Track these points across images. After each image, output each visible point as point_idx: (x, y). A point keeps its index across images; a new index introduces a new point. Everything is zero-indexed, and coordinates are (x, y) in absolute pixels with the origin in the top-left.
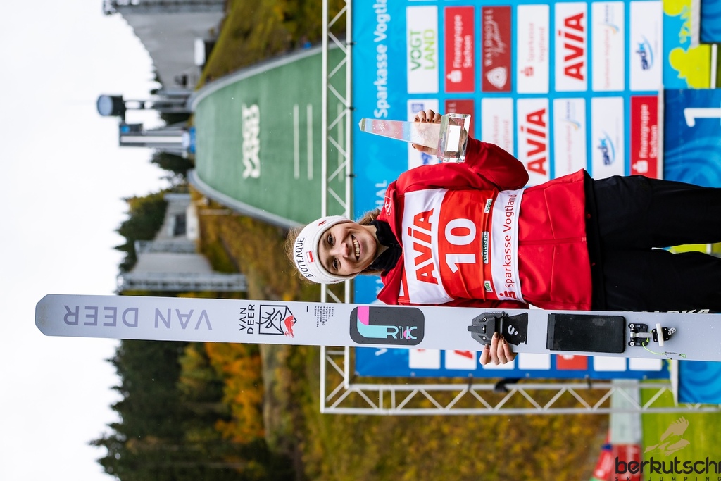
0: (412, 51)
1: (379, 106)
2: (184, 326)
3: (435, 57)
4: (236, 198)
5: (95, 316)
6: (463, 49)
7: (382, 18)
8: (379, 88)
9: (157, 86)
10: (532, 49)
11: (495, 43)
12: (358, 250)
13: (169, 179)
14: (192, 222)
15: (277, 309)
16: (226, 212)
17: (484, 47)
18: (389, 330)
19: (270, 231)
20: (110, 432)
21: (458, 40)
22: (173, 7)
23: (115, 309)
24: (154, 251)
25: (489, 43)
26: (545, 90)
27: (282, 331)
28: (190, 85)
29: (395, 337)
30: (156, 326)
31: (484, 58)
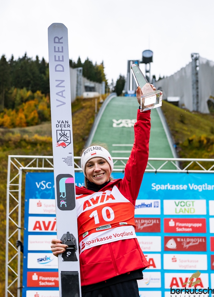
0: (184, 202)
1: (157, 186)
2: (57, 94)
3: (181, 213)
4: (103, 116)
5: (59, 51)
6: (185, 227)
7: (200, 187)
8: (166, 186)
9: (157, 79)
10: (185, 261)
11: (188, 243)
12: (98, 176)
13: (112, 84)
14: (91, 95)
15: (69, 138)
16: (96, 111)
17: (186, 238)
18: (64, 193)
19: (87, 132)
21: (190, 225)
22: (195, 86)
23: (63, 61)
24: (78, 76)
25: (188, 240)
26: (165, 268)
27: (59, 141)
29: (60, 196)
30: (56, 81)
31: (181, 238)
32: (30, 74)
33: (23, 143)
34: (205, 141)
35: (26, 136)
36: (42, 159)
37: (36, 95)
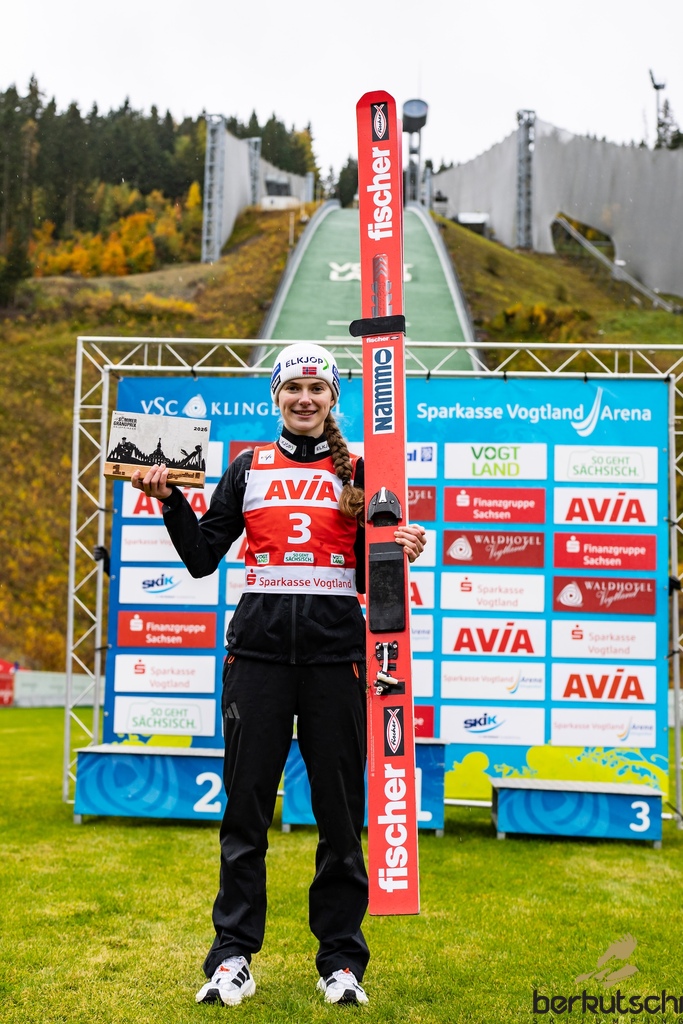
0: (494, 449)
1: (430, 409)
3: (486, 476)
4: (306, 252)
6: (495, 509)
7: (534, 413)
8: (452, 410)
9: (436, 168)
10: (492, 591)
11: (502, 547)
13: (330, 178)
14: (281, 203)
16: (291, 242)
17: (496, 534)
19: (270, 290)
20: (45, 101)
21: (506, 504)
22: (524, 190)
24: (251, 158)
25: (501, 540)
26: (444, 605)
28: (436, 205)
31: (483, 534)
32: (136, 149)
33: (119, 314)
34: (543, 319)
35: (126, 298)
36: (158, 343)
37: (149, 199)
